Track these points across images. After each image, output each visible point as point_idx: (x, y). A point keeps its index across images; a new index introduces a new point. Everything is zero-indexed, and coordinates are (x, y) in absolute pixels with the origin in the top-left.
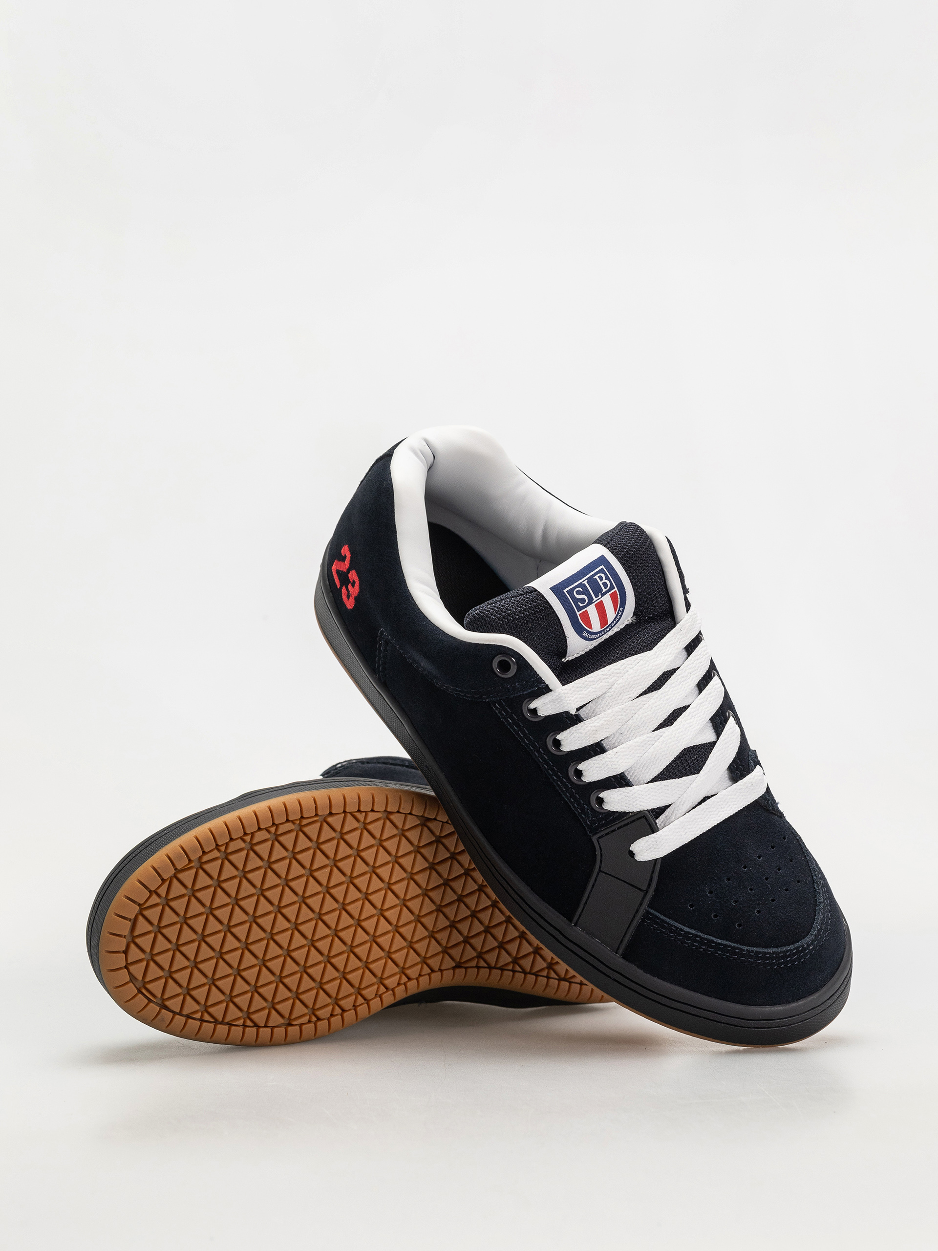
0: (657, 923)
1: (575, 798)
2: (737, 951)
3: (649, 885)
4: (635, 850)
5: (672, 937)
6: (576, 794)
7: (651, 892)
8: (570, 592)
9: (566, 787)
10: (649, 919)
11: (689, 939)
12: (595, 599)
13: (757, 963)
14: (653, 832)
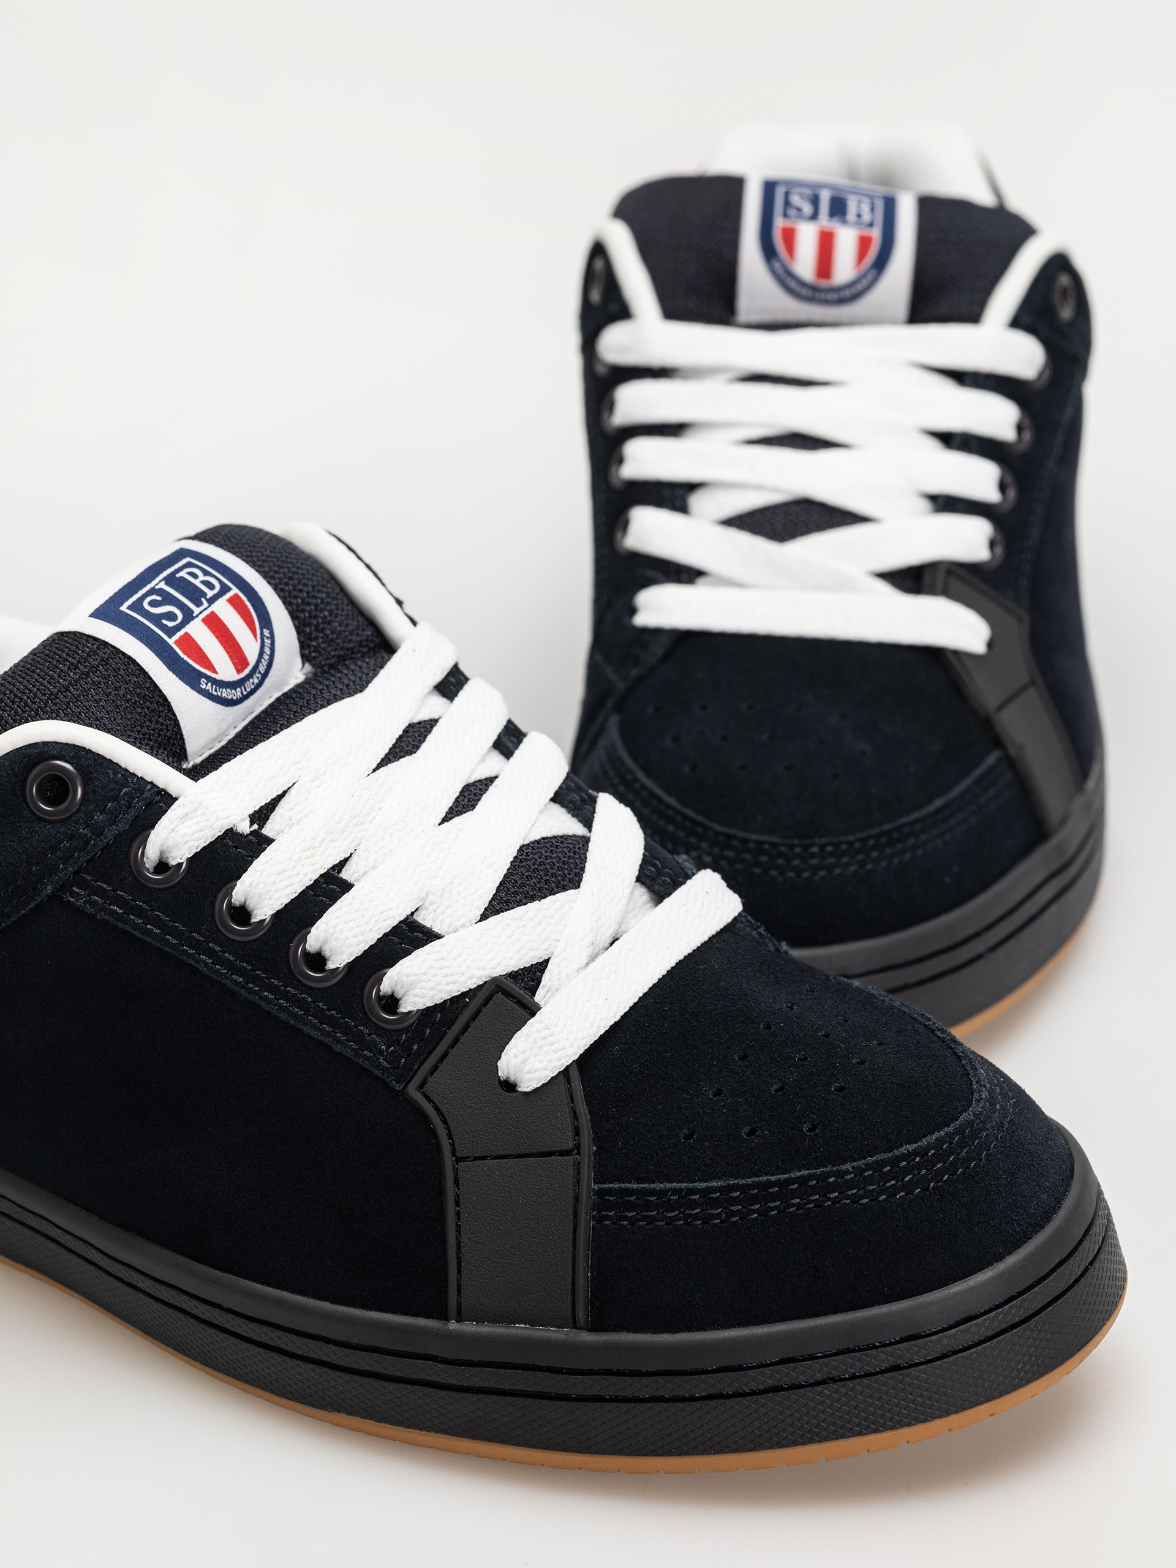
0: (631, 1206)
1: (331, 1020)
2: (832, 1179)
3: (577, 1132)
4: (511, 1072)
5: (676, 1218)
6: (329, 1010)
7: (588, 1147)
8: (137, 606)
9: (302, 1003)
10: (610, 1206)
11: (715, 1203)
12: (196, 610)
13: (887, 1188)
14: (533, 1014)
